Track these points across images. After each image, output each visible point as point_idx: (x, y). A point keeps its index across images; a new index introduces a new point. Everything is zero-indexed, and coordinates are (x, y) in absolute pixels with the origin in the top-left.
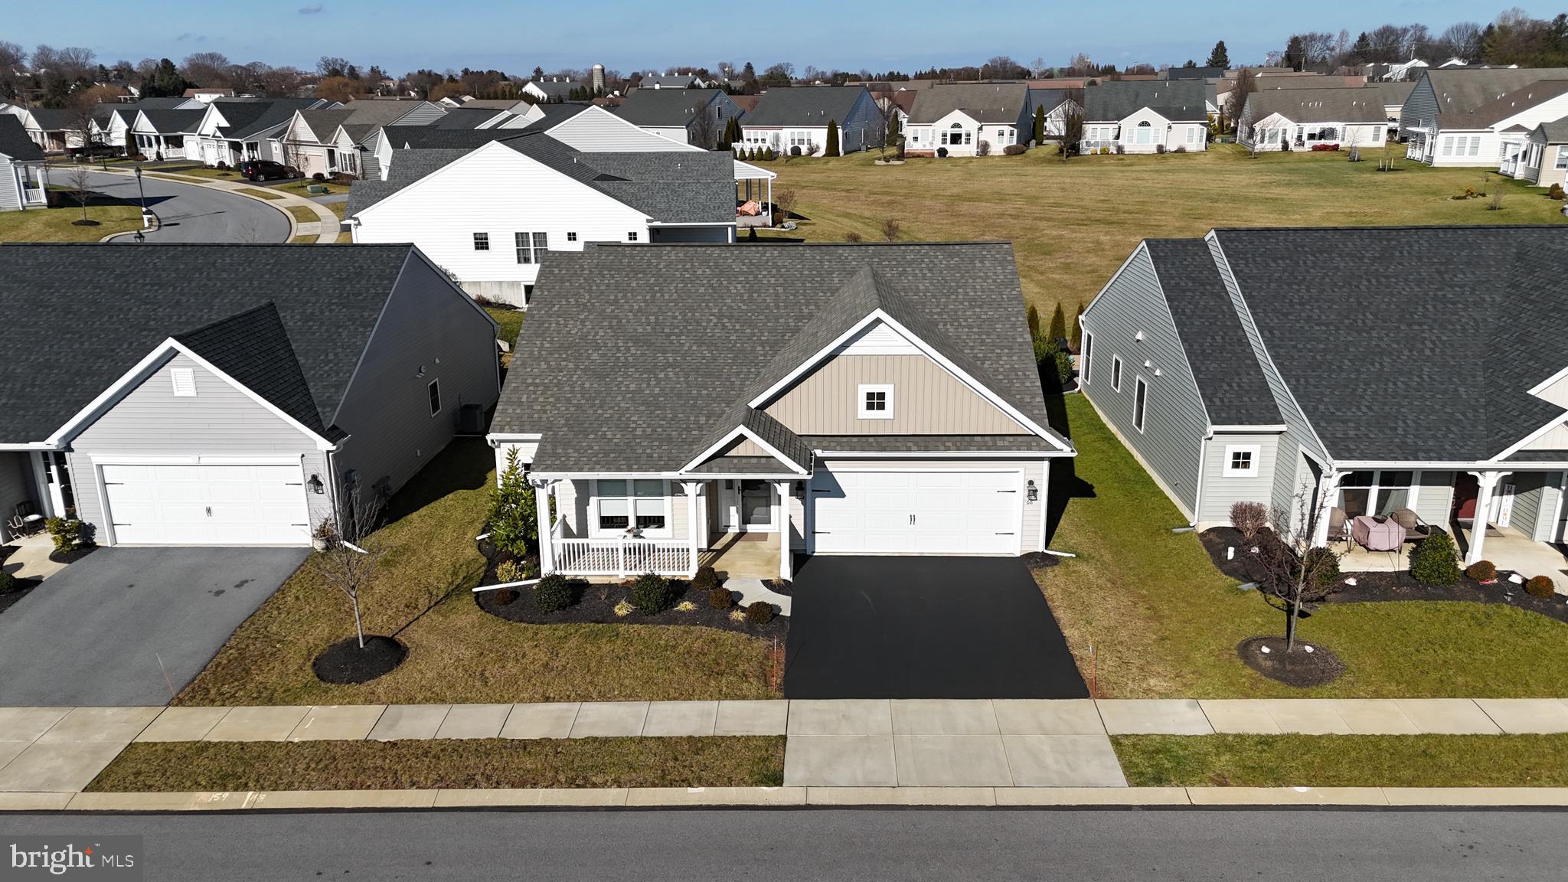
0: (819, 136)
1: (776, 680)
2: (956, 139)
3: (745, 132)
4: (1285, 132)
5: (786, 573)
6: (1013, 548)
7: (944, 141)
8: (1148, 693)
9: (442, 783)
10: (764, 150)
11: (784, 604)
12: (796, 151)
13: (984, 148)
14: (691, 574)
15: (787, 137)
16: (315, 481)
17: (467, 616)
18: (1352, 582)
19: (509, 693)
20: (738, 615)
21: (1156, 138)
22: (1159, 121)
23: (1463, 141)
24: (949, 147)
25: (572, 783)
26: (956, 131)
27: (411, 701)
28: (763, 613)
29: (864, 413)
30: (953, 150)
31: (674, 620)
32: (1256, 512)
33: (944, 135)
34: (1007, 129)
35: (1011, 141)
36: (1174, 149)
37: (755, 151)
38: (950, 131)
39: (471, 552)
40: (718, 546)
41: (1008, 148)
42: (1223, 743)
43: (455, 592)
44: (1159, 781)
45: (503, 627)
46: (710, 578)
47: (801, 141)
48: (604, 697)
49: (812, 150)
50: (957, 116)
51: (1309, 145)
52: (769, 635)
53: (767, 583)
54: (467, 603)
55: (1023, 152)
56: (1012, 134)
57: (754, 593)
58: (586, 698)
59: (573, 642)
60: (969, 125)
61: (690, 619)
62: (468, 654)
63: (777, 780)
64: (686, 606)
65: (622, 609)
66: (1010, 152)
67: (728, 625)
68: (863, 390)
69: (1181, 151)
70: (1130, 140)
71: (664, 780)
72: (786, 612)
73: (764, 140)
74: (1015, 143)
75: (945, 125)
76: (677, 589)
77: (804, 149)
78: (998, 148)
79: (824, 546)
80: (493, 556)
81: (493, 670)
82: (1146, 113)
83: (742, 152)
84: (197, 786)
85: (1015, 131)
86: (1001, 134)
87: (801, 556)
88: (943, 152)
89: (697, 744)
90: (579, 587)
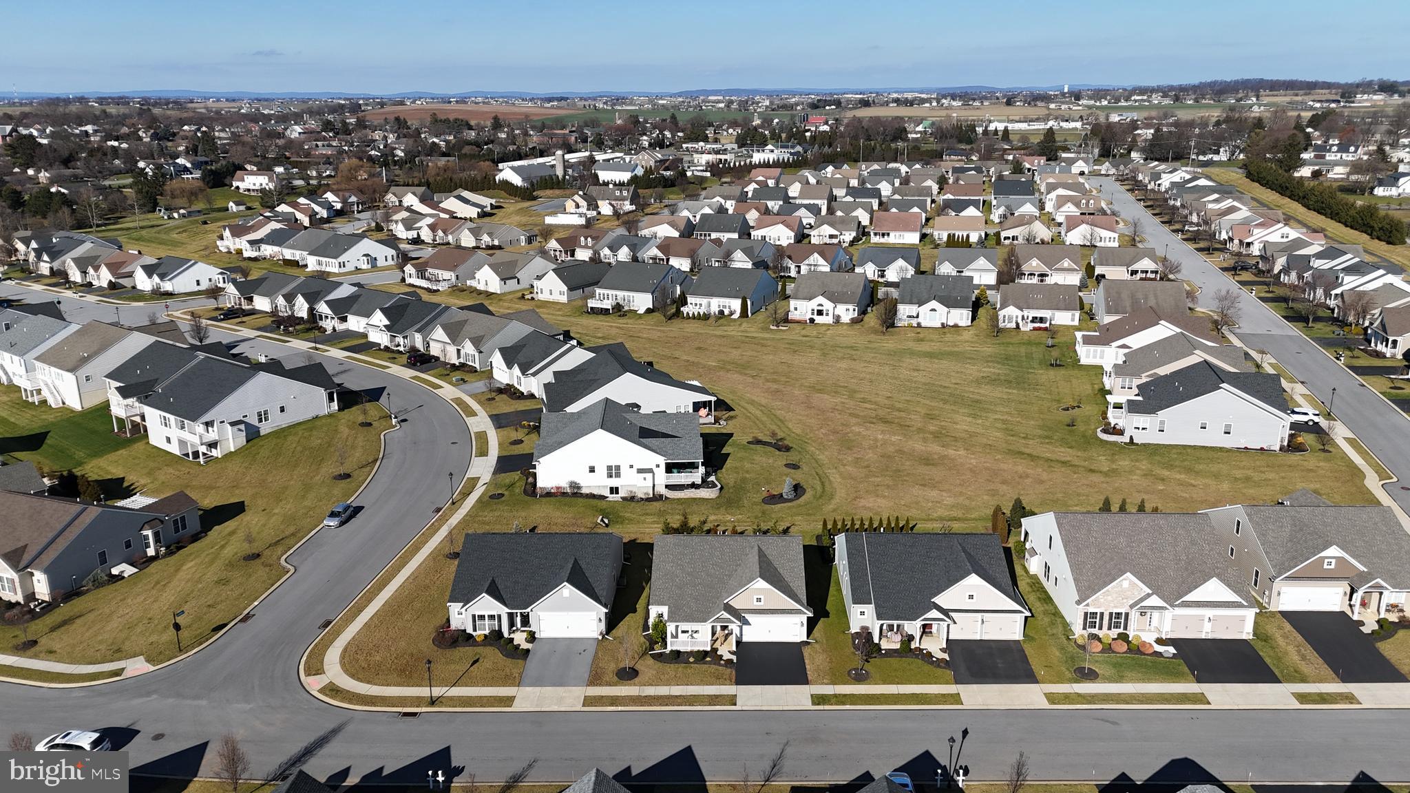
0: (736, 304)
1: (733, 680)
2: (820, 313)
3: (689, 299)
4: (1017, 317)
5: (734, 649)
6: (798, 640)
7: (813, 314)
8: (822, 684)
9: (661, 705)
10: (702, 314)
11: (734, 658)
12: (721, 312)
13: (837, 319)
14: (709, 649)
15: (714, 304)
16: (600, 620)
17: (650, 661)
18: (883, 652)
19: (668, 683)
20: (722, 662)
21: (940, 319)
22: (941, 309)
23: (1095, 351)
24: (815, 317)
25: (690, 705)
26: (820, 308)
27: (645, 685)
28: (729, 661)
29: (755, 603)
30: (818, 319)
31: (706, 663)
32: (867, 628)
33: (813, 310)
34: (851, 307)
35: (854, 314)
36: (952, 324)
37: (696, 314)
38: (816, 308)
39: (643, 639)
40: (714, 638)
41: (852, 319)
42: (835, 696)
43: (645, 653)
44: (818, 704)
45: (659, 664)
46: (714, 650)
47: (725, 307)
48: (691, 685)
49: (732, 313)
50: (820, 300)
51: (1031, 326)
52: (731, 668)
53: (729, 652)
54: (648, 657)
55: (862, 320)
56: (854, 310)
57: (727, 656)
58: (688, 685)
59: (680, 669)
60: (828, 305)
61: (709, 663)
62: (654, 672)
63: (735, 704)
64: (708, 659)
65: (691, 660)
66: (854, 321)
67: (720, 665)
68: (755, 597)
69: (956, 326)
70: (925, 319)
71: (710, 705)
72: (735, 661)
73: (701, 305)
74: (856, 315)
75: (813, 304)
76: (706, 653)
77: (726, 312)
78: (846, 318)
79: (745, 639)
80: (652, 643)
81: (662, 677)
82: (934, 304)
83: (688, 314)
84: (607, 706)
85: (857, 308)
86: (848, 310)
87: (739, 643)
88: (812, 320)
89: (717, 696)
90: (678, 652)
